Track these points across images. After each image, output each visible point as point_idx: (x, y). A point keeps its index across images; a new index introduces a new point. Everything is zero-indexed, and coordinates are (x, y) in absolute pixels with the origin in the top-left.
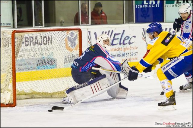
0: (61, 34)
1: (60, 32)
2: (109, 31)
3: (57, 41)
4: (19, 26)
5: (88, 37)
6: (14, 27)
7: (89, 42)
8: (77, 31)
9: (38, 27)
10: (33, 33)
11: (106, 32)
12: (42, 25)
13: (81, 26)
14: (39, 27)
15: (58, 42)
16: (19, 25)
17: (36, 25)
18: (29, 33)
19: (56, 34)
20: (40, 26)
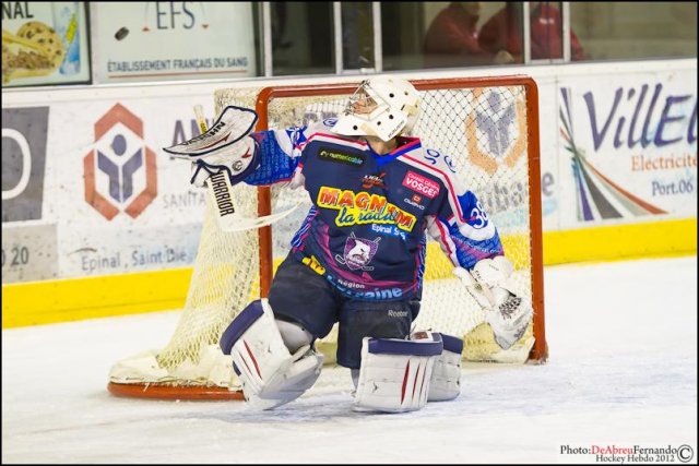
0: (454, 102)
1: (448, 93)
2: (645, 88)
3: (436, 130)
4: (280, 71)
5: (561, 112)
6: (259, 72)
7: (562, 131)
8: (520, 87)
9: (356, 71)
10: (339, 96)
11: (632, 92)
12: (371, 64)
13: (530, 65)
14: (361, 74)
15: (441, 135)
16: (281, 67)
17: (347, 66)
18: (326, 97)
19: (433, 104)
20: (364, 70)
